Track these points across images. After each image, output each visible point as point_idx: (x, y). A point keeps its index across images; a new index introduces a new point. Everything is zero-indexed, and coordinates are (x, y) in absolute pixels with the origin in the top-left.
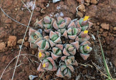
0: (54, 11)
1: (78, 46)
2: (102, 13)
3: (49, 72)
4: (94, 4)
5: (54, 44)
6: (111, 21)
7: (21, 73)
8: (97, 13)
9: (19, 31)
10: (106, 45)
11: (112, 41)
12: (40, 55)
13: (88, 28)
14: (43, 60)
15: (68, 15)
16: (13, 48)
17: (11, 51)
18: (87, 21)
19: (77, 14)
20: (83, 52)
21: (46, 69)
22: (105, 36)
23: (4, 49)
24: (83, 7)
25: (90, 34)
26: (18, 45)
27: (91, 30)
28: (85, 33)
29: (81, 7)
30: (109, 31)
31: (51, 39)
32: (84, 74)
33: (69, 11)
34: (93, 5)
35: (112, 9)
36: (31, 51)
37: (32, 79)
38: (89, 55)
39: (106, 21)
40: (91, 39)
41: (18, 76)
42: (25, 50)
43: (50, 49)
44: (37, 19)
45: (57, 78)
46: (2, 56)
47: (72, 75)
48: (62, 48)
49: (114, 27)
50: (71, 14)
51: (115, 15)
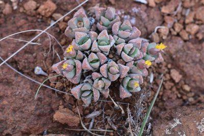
0: (126, 10)
1: (124, 74)
2: (184, 56)
3: (65, 80)
4: (182, 38)
5: (98, 49)
6: (188, 74)
7: (30, 55)
8: (177, 52)
9: (65, 3)
10: (159, 99)
11: (170, 100)
12: (70, 49)
13: (154, 61)
14: (68, 59)
15: (140, 28)
16: (42, 19)
17: (37, 21)
18: (159, 50)
19: (153, 34)
20: (125, 86)
21: (64, 72)
22: (167, 87)
23: (31, 12)
24: (166, 32)
25: (150, 72)
26: (51, 19)
27: (155, 67)
28: (146, 64)
29: (164, 30)
30: (176, 84)
31: (97, 41)
32: (107, 114)
33: (144, 24)
34: (179, 38)
35: (200, 60)
36: (62, 38)
37: (38, 73)
38: (131, 95)
39: (181, 70)
40: (147, 78)
41: (23, 56)
42: (55, 31)
43: (88, 52)
44: (99, 4)
45: (69, 95)
46: (22, 17)
47: (90, 105)
48: (103, 61)
49: (185, 84)
50: (145, 30)
51: (197, 71)
